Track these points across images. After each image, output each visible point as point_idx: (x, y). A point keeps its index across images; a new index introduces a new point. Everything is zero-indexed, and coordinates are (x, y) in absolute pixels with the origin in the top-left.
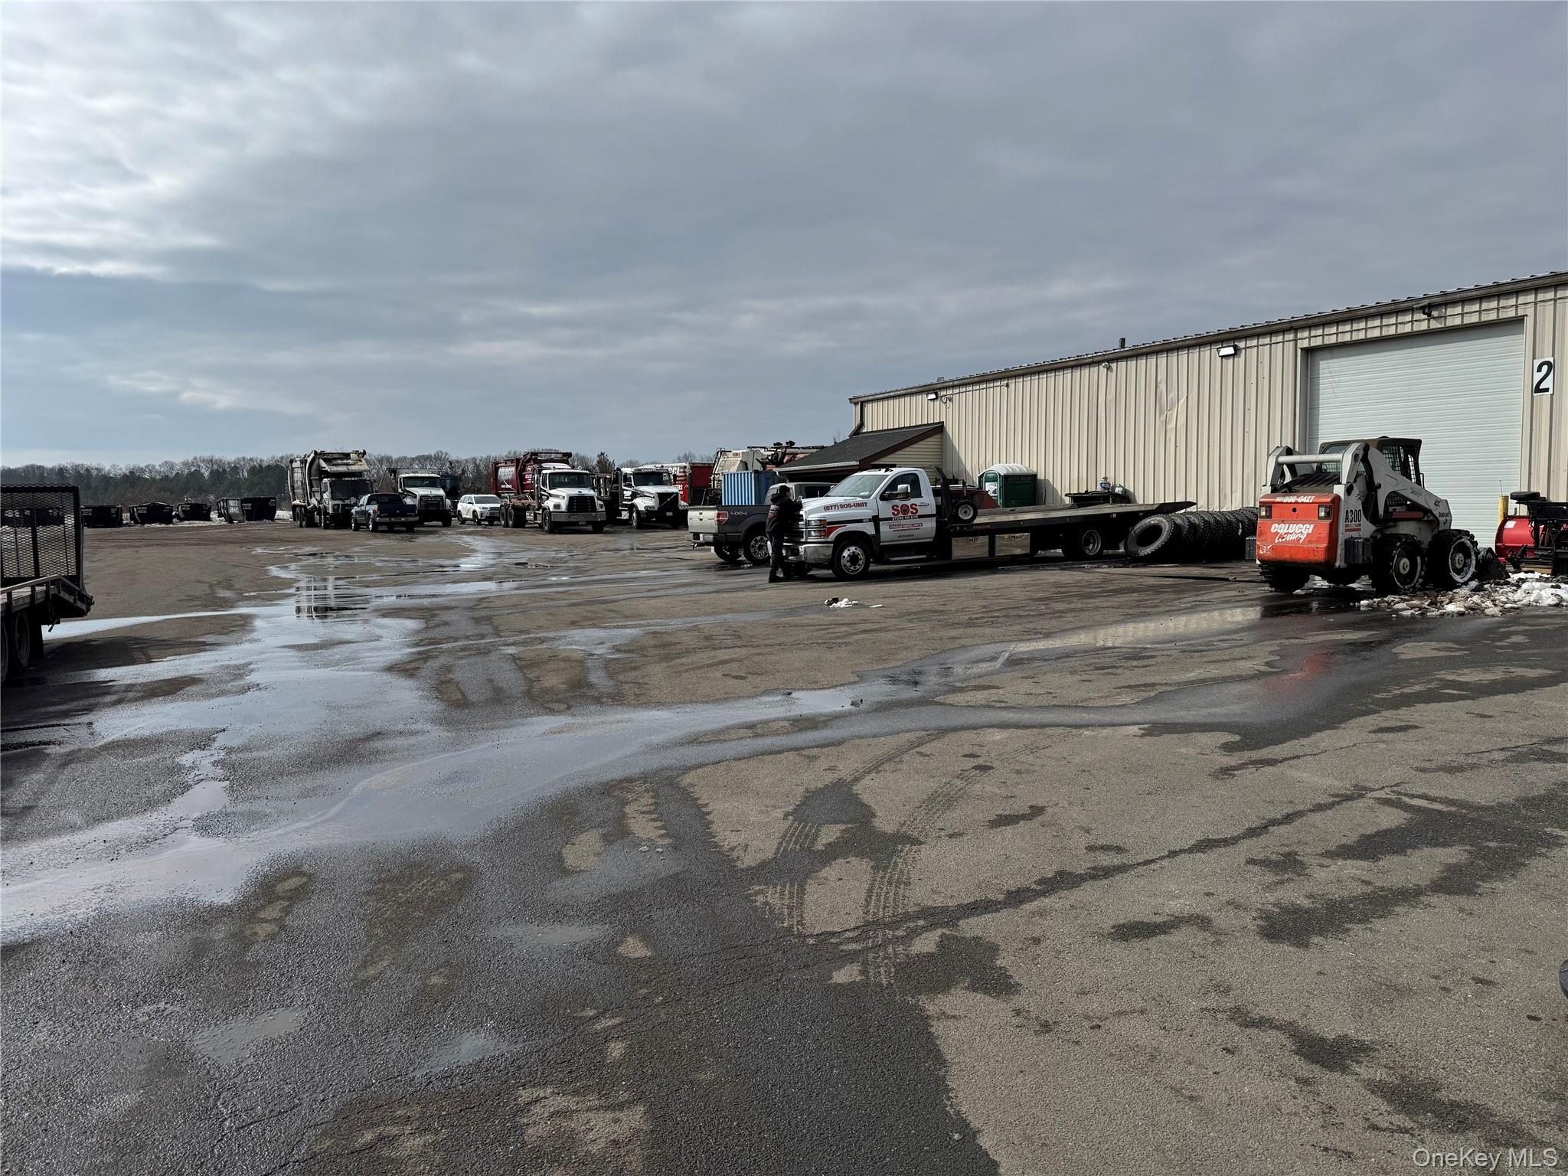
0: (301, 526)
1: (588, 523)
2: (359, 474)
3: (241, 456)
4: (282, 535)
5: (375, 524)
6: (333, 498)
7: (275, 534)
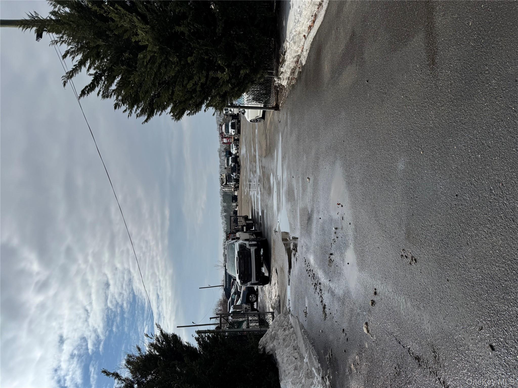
0: (239, 189)
1: (238, 124)
2: (226, 176)
3: (220, 205)
4: (240, 193)
5: (238, 173)
6: (232, 182)
7: (240, 195)
